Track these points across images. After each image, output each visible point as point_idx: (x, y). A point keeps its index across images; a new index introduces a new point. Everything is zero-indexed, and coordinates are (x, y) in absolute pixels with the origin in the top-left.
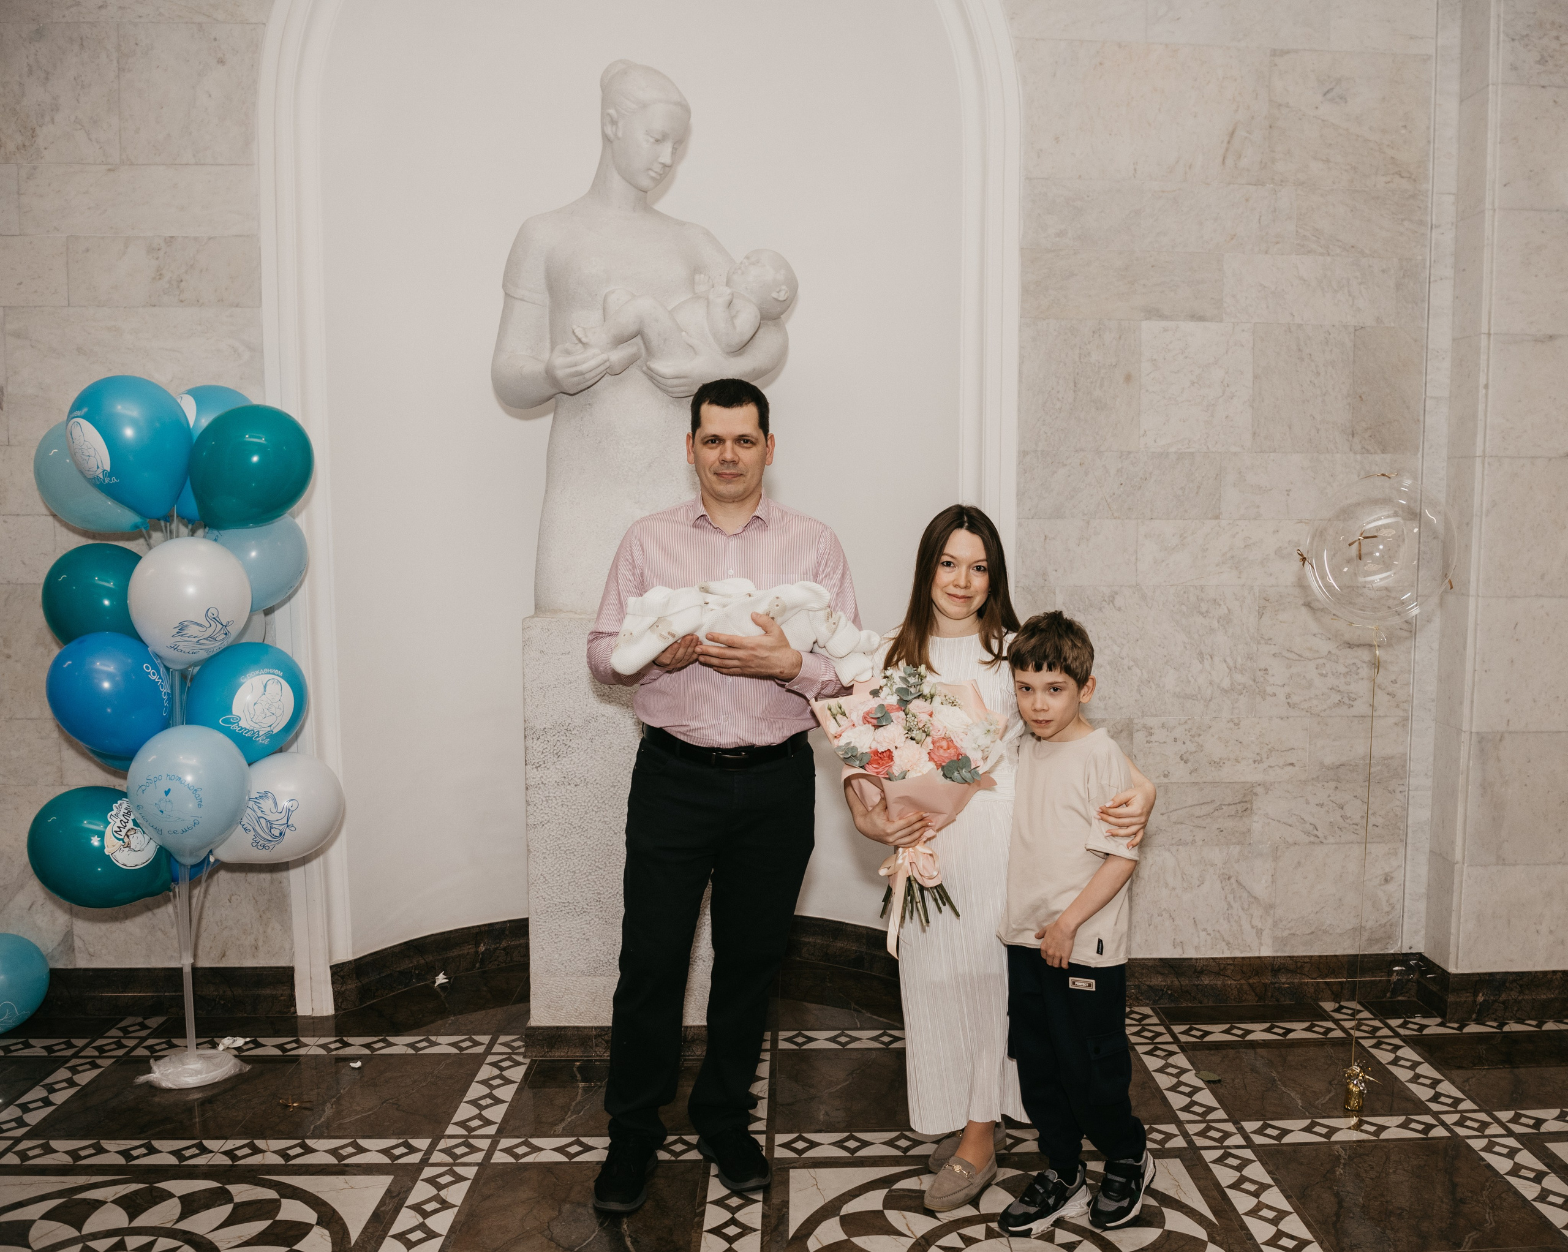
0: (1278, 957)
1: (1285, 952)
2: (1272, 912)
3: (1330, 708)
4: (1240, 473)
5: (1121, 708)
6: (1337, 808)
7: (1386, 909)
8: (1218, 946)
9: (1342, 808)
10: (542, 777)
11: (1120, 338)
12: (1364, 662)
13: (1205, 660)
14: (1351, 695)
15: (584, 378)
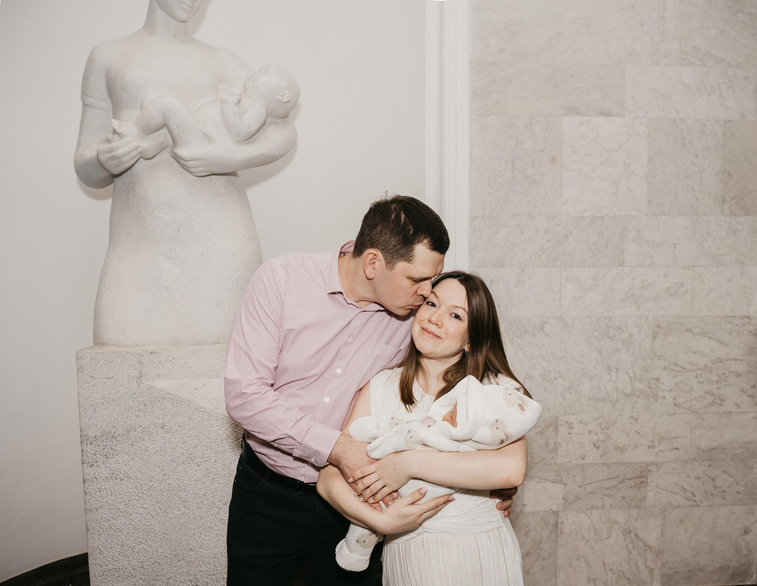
2: (661, 556)
3: (706, 407)
4: (639, 231)
5: (549, 409)
6: (710, 480)
7: (745, 552)
8: (621, 581)
9: (714, 480)
11: (547, 129)
12: (731, 372)
13: (613, 373)
14: (721, 396)
15: (121, 161)
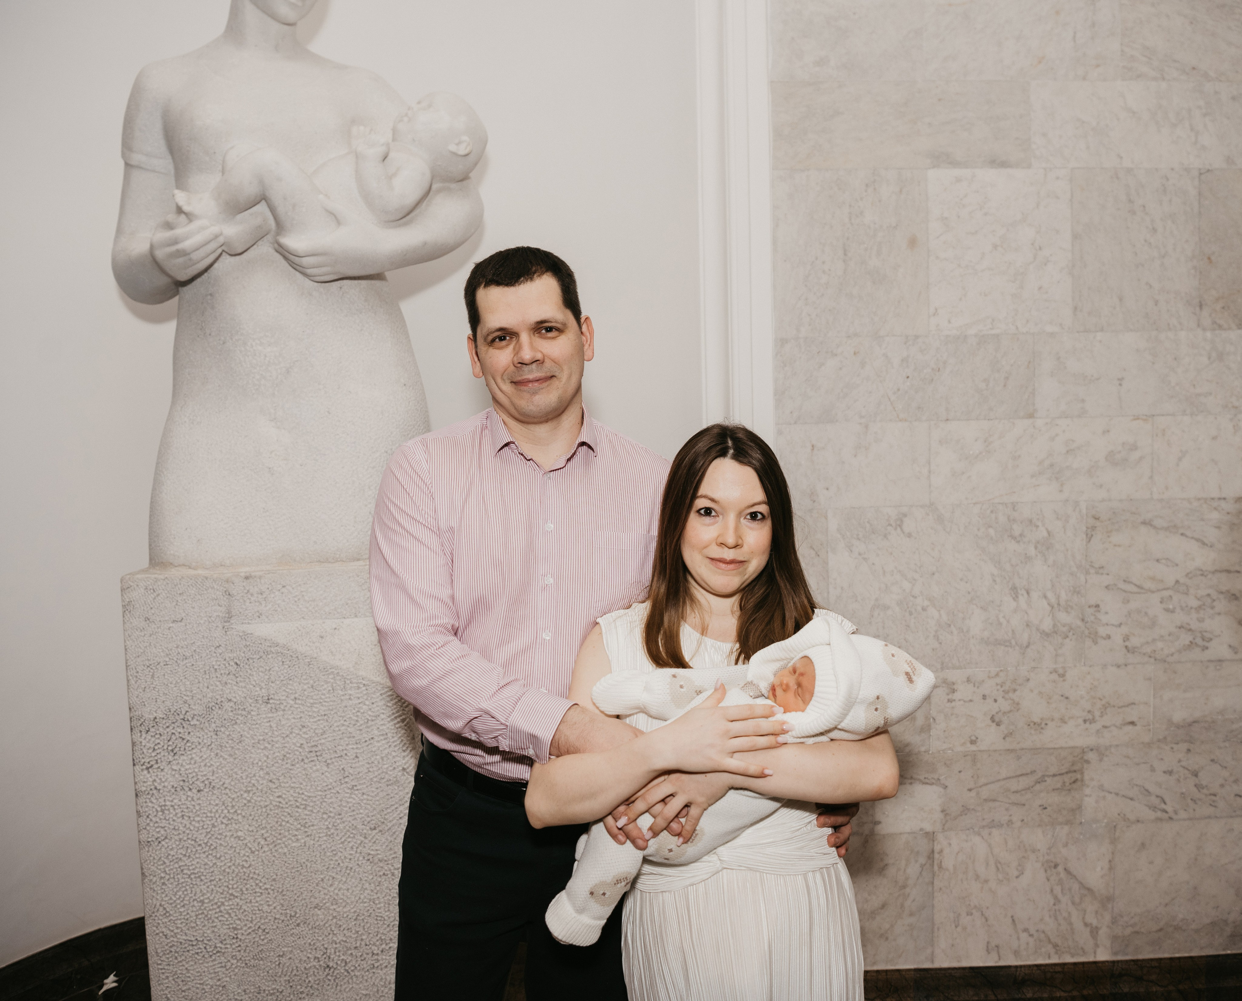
0: (1118, 962)
1: (1127, 954)
2: (1110, 906)
3: (1179, 651)
4: (1059, 358)
6: (1190, 776)
8: (1043, 950)
9: (1196, 775)
10: (155, 780)
11: (901, 191)
12: (1221, 593)
13: (1020, 597)
14: (1205, 634)
15: (190, 259)
